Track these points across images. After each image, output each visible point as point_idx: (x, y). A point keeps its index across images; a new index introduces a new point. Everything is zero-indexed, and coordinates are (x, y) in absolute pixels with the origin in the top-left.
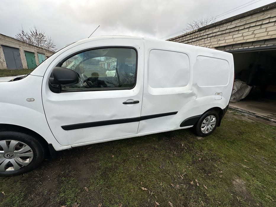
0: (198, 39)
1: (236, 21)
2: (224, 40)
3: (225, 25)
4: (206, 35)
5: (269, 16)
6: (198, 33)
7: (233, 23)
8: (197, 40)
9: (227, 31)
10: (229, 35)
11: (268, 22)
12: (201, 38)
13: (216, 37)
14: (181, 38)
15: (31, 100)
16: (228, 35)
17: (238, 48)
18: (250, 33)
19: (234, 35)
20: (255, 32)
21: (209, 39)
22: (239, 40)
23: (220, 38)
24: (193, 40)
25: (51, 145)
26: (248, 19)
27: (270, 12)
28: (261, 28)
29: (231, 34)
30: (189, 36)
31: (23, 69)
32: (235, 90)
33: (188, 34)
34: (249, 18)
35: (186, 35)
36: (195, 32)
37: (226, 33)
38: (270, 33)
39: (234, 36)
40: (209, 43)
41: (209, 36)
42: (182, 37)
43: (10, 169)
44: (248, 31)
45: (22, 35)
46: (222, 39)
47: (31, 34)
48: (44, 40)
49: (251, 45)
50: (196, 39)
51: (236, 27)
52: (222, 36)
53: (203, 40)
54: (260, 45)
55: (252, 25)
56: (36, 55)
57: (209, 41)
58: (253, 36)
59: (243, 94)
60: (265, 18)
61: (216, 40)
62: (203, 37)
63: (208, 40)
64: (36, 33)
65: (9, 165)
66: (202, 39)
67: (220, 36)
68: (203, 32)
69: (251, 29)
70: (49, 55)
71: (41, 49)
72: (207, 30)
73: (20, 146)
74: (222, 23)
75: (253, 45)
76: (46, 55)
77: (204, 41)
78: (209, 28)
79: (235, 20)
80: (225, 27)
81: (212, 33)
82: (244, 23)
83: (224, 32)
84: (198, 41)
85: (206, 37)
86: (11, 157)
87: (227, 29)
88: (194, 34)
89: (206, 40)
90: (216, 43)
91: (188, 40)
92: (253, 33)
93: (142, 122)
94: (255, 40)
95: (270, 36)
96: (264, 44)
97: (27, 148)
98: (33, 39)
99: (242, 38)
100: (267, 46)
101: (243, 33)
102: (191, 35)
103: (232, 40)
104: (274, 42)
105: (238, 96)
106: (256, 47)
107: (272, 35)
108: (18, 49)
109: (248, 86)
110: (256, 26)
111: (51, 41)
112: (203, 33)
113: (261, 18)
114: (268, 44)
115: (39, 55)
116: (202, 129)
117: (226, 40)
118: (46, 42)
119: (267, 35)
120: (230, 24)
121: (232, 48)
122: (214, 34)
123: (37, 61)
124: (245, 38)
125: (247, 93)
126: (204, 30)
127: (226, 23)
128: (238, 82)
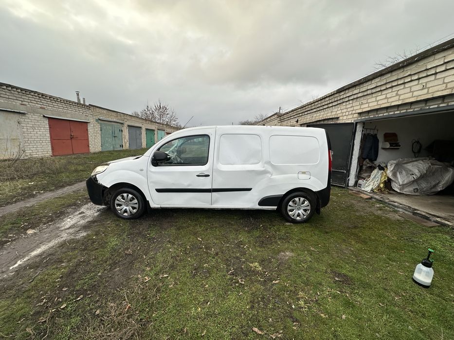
0: (339, 102)
1: (377, 79)
2: (367, 103)
3: (365, 85)
4: (346, 97)
5: (409, 73)
6: (337, 95)
7: (373, 81)
8: (338, 104)
9: (369, 92)
10: (373, 97)
11: (409, 80)
12: (341, 101)
13: (358, 100)
14: (320, 102)
15: (142, 170)
16: (370, 96)
17: (383, 113)
18: (394, 94)
19: (378, 96)
20: (399, 93)
21: (351, 102)
22: (383, 104)
23: (362, 101)
24: (334, 104)
25: (148, 201)
26: (389, 78)
27: (409, 68)
28: (405, 88)
29: (374, 95)
30: (327, 99)
31: (142, 149)
32: (416, 175)
33: (327, 97)
34: (389, 75)
35: (325, 98)
36: (334, 94)
37: (367, 95)
38: (415, 94)
39: (378, 98)
40: (351, 107)
41: (350, 98)
42: (321, 100)
43: (125, 214)
44: (392, 92)
45: (147, 110)
46: (364, 102)
47: (155, 108)
48: (167, 113)
49: (396, 110)
50: (336, 103)
51: (377, 87)
52: (365, 98)
53: (344, 104)
54: (407, 109)
55: (394, 84)
56: (156, 132)
57: (351, 105)
58: (398, 97)
59: (439, 183)
60: (405, 75)
61: (358, 103)
62: (344, 100)
63: (349, 104)
64: (160, 106)
65: (126, 211)
66: (343, 102)
67: (362, 98)
68: (342, 93)
69: (395, 89)
70: (169, 130)
71: (161, 125)
72: (347, 91)
73: (132, 199)
74: (361, 82)
75: (399, 109)
76: (166, 131)
77: (346, 105)
78: (348, 89)
79: (374, 78)
80: (364, 87)
81: (353, 95)
82: (385, 82)
83: (365, 93)
84: (339, 106)
85: (347, 99)
86: (127, 206)
87: (368, 90)
88: (333, 96)
89: (348, 103)
90: (359, 107)
91: (327, 104)
92: (397, 94)
93: (214, 194)
94: (400, 103)
95: (415, 98)
96: (411, 109)
97: (136, 201)
98: (156, 114)
99: (386, 101)
100: (414, 111)
101: (386, 94)
102: (331, 98)
103: (375, 103)
104: (421, 106)
105: (424, 185)
106: (402, 112)
107: (417, 96)
108: (141, 127)
109: (448, 168)
110: (398, 85)
111: (174, 114)
112: (343, 95)
113: (401, 75)
114: (415, 108)
115: (159, 131)
116: (290, 213)
117: (369, 103)
118: (168, 116)
119: (412, 97)
120: (370, 83)
121: (377, 114)
122: (355, 96)
123: (156, 139)
124: (390, 100)
125: (447, 181)
126: (343, 91)
127: (366, 82)
128: (422, 162)
